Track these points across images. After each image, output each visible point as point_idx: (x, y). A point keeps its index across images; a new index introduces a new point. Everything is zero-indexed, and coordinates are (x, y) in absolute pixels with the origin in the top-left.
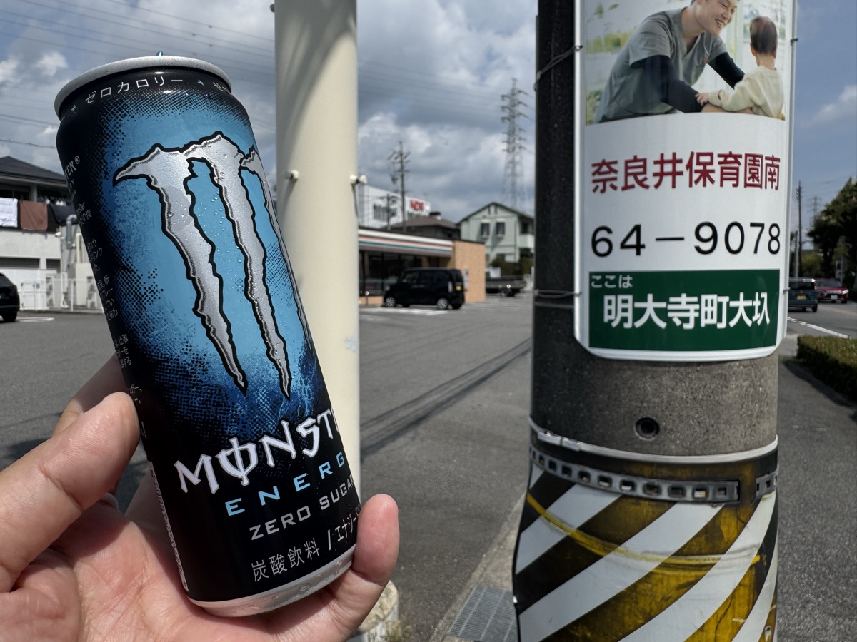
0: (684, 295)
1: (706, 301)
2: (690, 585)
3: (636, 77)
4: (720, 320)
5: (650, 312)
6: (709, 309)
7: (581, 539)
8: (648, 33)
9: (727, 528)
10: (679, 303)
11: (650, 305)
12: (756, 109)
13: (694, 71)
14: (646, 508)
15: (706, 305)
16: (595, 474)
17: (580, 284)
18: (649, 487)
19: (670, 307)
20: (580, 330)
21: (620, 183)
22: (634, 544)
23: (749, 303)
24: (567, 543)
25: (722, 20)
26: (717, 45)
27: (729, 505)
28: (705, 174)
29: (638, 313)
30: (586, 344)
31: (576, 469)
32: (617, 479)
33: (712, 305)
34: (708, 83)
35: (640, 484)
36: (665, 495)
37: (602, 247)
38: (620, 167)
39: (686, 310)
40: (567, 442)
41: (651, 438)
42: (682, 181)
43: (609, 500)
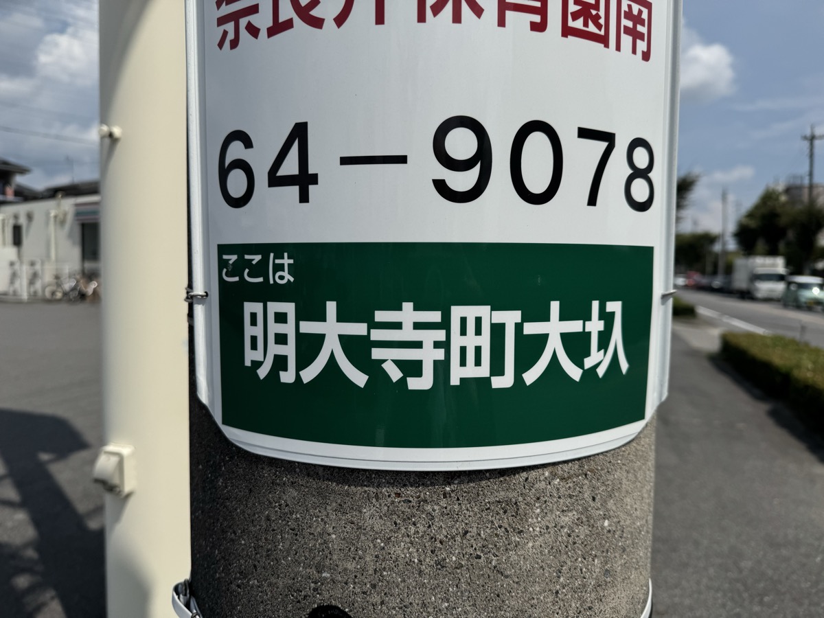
0: (408, 306)
1: (463, 321)
4: (497, 369)
5: (332, 346)
6: (471, 341)
10: (397, 326)
11: (332, 329)
15: (463, 332)
19: (377, 335)
21: (264, 19)
23: (575, 326)
29: (308, 348)
33: (478, 332)
37: (237, 183)
39: (414, 343)
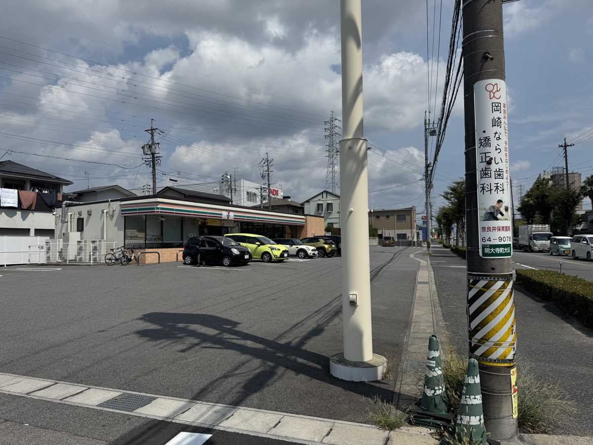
0: (497, 248)
1: (501, 249)
2: (501, 294)
3: (488, 215)
4: (503, 252)
5: (492, 251)
7: (482, 289)
8: (490, 208)
9: (506, 285)
11: (492, 250)
12: (506, 219)
13: (497, 214)
14: (493, 282)
16: (484, 278)
17: (480, 246)
18: (494, 279)
19: (495, 250)
20: (481, 254)
21: (487, 230)
22: (492, 288)
23: (507, 249)
24: (480, 290)
25: (500, 207)
26: (500, 211)
27: (506, 281)
28: (500, 230)
29: (491, 251)
30: (482, 256)
31: (481, 277)
32: (488, 278)
34: (499, 216)
35: (492, 278)
36: (496, 280)
37: (484, 240)
38: (486, 228)
39: (498, 250)
40: (478, 273)
41: (493, 271)
42: (496, 231)
43: (487, 282)
